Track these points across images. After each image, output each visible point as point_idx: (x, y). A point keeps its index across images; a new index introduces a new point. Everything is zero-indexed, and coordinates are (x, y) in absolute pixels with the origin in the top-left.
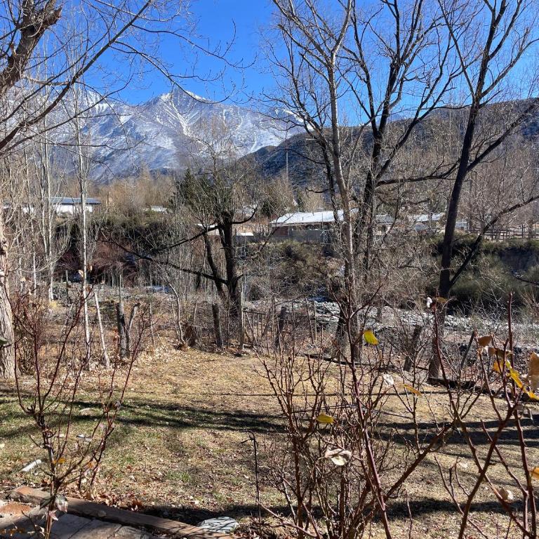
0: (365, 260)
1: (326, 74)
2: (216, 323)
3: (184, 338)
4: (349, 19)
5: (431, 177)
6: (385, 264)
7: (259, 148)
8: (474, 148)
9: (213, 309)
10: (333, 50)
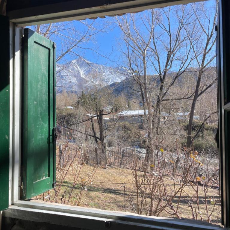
0: (157, 131)
1: (142, 58)
2: (96, 155)
3: (84, 160)
4: (152, 37)
5: (183, 98)
6: (165, 133)
7: (112, 83)
8: (201, 87)
9: (95, 149)
10: (145, 49)
